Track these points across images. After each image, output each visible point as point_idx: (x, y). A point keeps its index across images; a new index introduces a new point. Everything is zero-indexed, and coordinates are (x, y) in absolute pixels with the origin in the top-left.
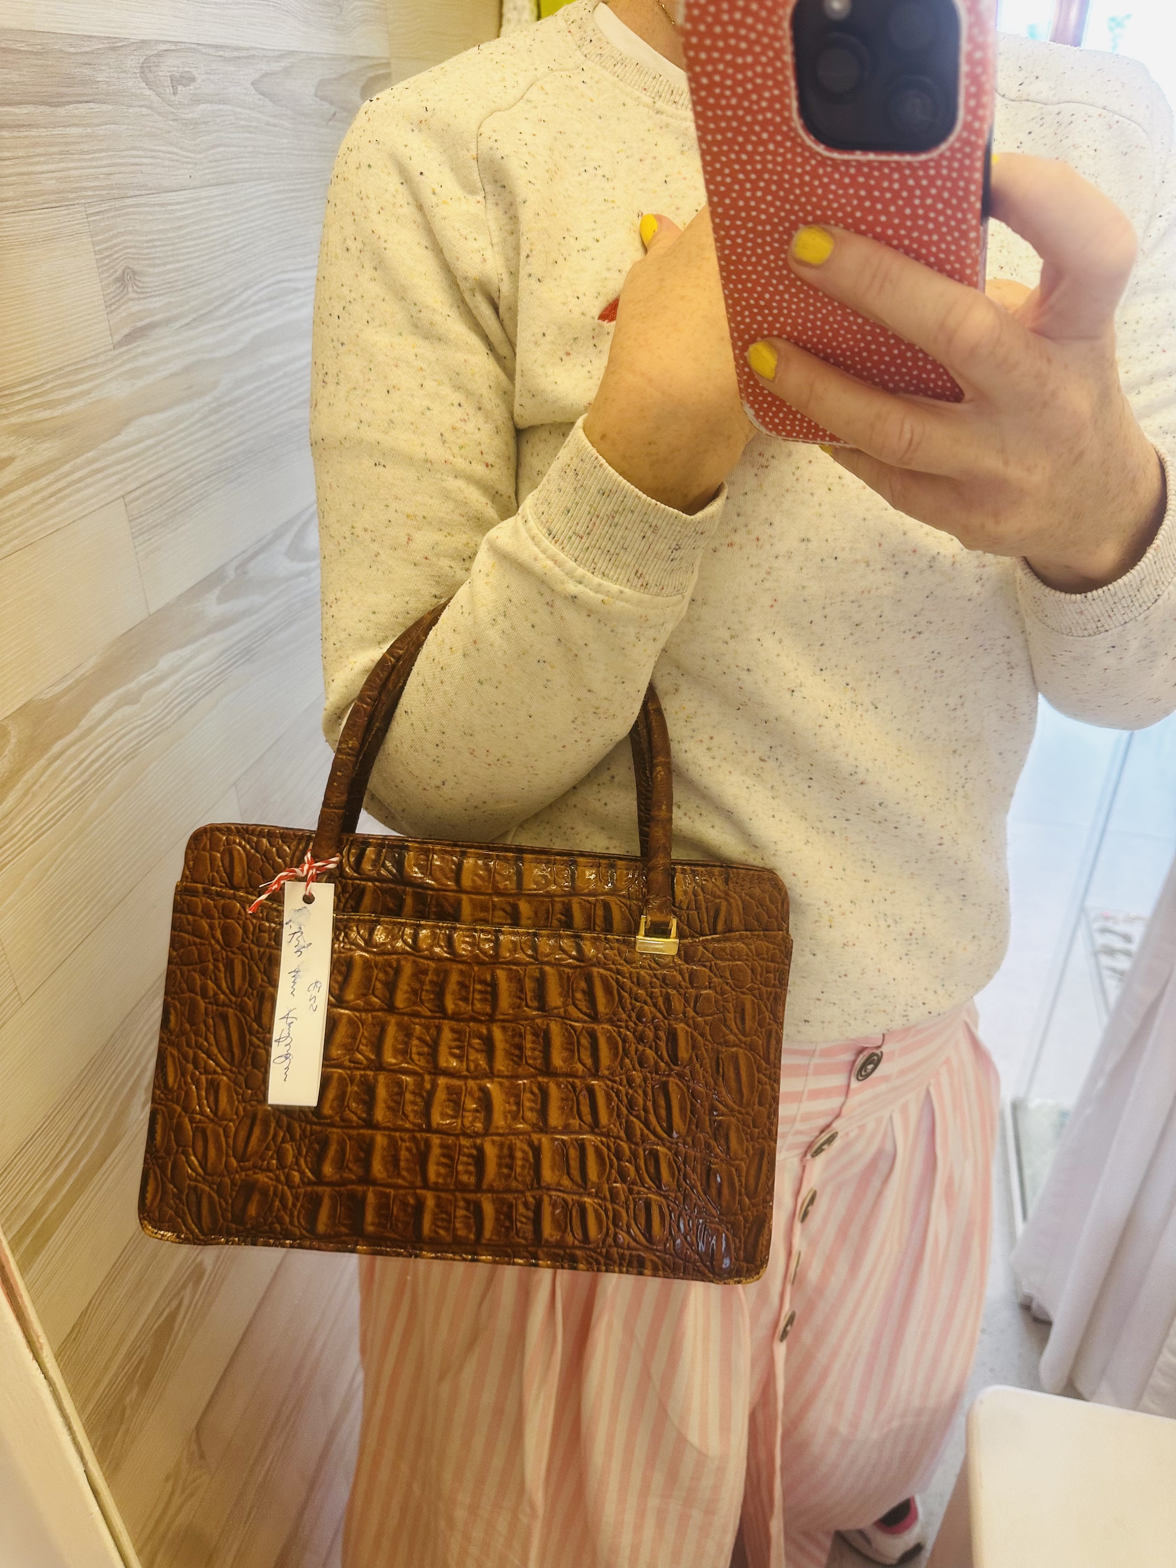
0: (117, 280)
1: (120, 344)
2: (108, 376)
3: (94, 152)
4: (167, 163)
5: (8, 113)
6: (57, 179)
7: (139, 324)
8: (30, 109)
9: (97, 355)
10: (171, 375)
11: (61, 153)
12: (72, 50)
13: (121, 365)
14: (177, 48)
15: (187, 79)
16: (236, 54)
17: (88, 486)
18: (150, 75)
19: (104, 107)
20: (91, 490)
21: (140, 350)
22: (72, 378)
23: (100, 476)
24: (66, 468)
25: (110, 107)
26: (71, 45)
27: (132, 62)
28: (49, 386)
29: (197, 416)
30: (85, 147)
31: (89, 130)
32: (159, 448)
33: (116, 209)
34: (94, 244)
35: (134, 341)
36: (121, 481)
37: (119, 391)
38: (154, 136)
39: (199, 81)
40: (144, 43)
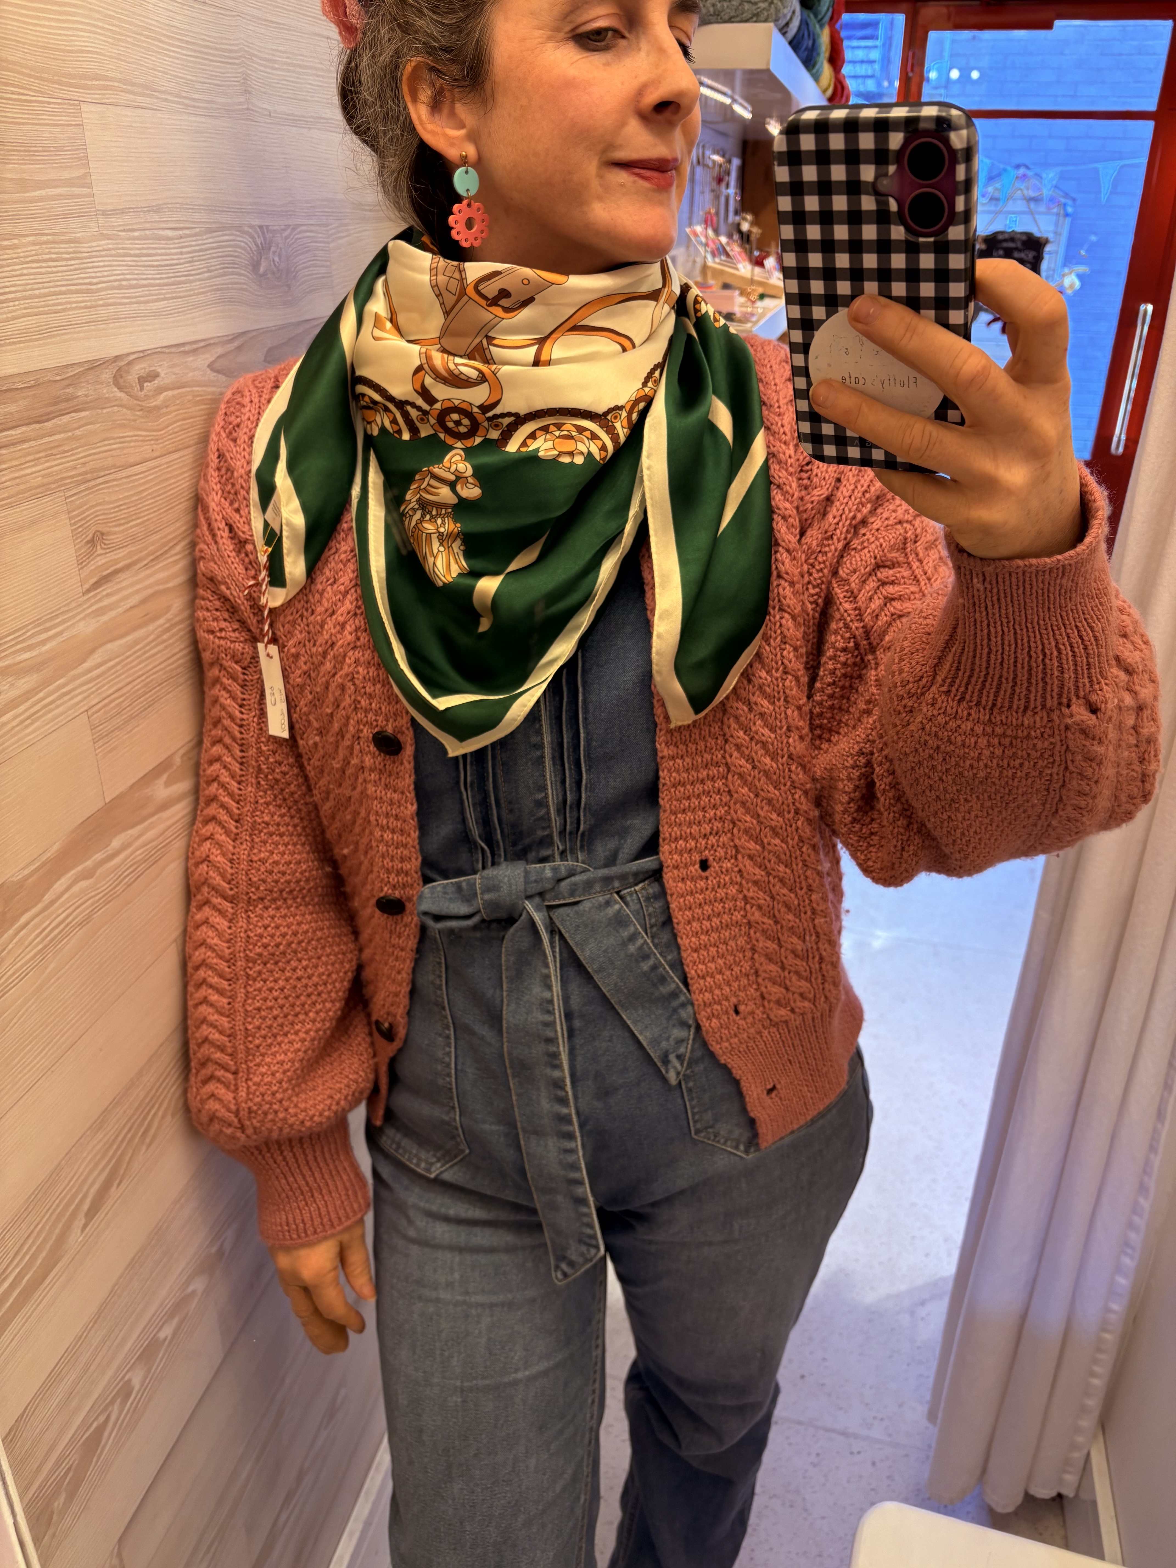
0: (88, 542)
1: (89, 591)
2: (78, 618)
3: (72, 450)
4: (133, 444)
5: (6, 437)
6: (43, 476)
7: (105, 573)
8: (24, 428)
9: (69, 604)
10: (131, 608)
11: (46, 456)
12: (58, 378)
13: (89, 607)
14: (144, 355)
15: (153, 376)
16: (195, 346)
17: (58, 707)
18: (121, 381)
19: (83, 414)
20: (61, 709)
21: (104, 593)
22: (48, 625)
23: (68, 697)
24: (41, 694)
25: (87, 413)
26: (58, 375)
27: (107, 375)
28: (29, 634)
29: (152, 637)
30: (66, 448)
31: (70, 434)
32: (119, 667)
33: (88, 489)
34: (70, 519)
35: (100, 586)
36: (85, 698)
37: (86, 628)
38: (123, 426)
39: (162, 375)
40: (117, 358)
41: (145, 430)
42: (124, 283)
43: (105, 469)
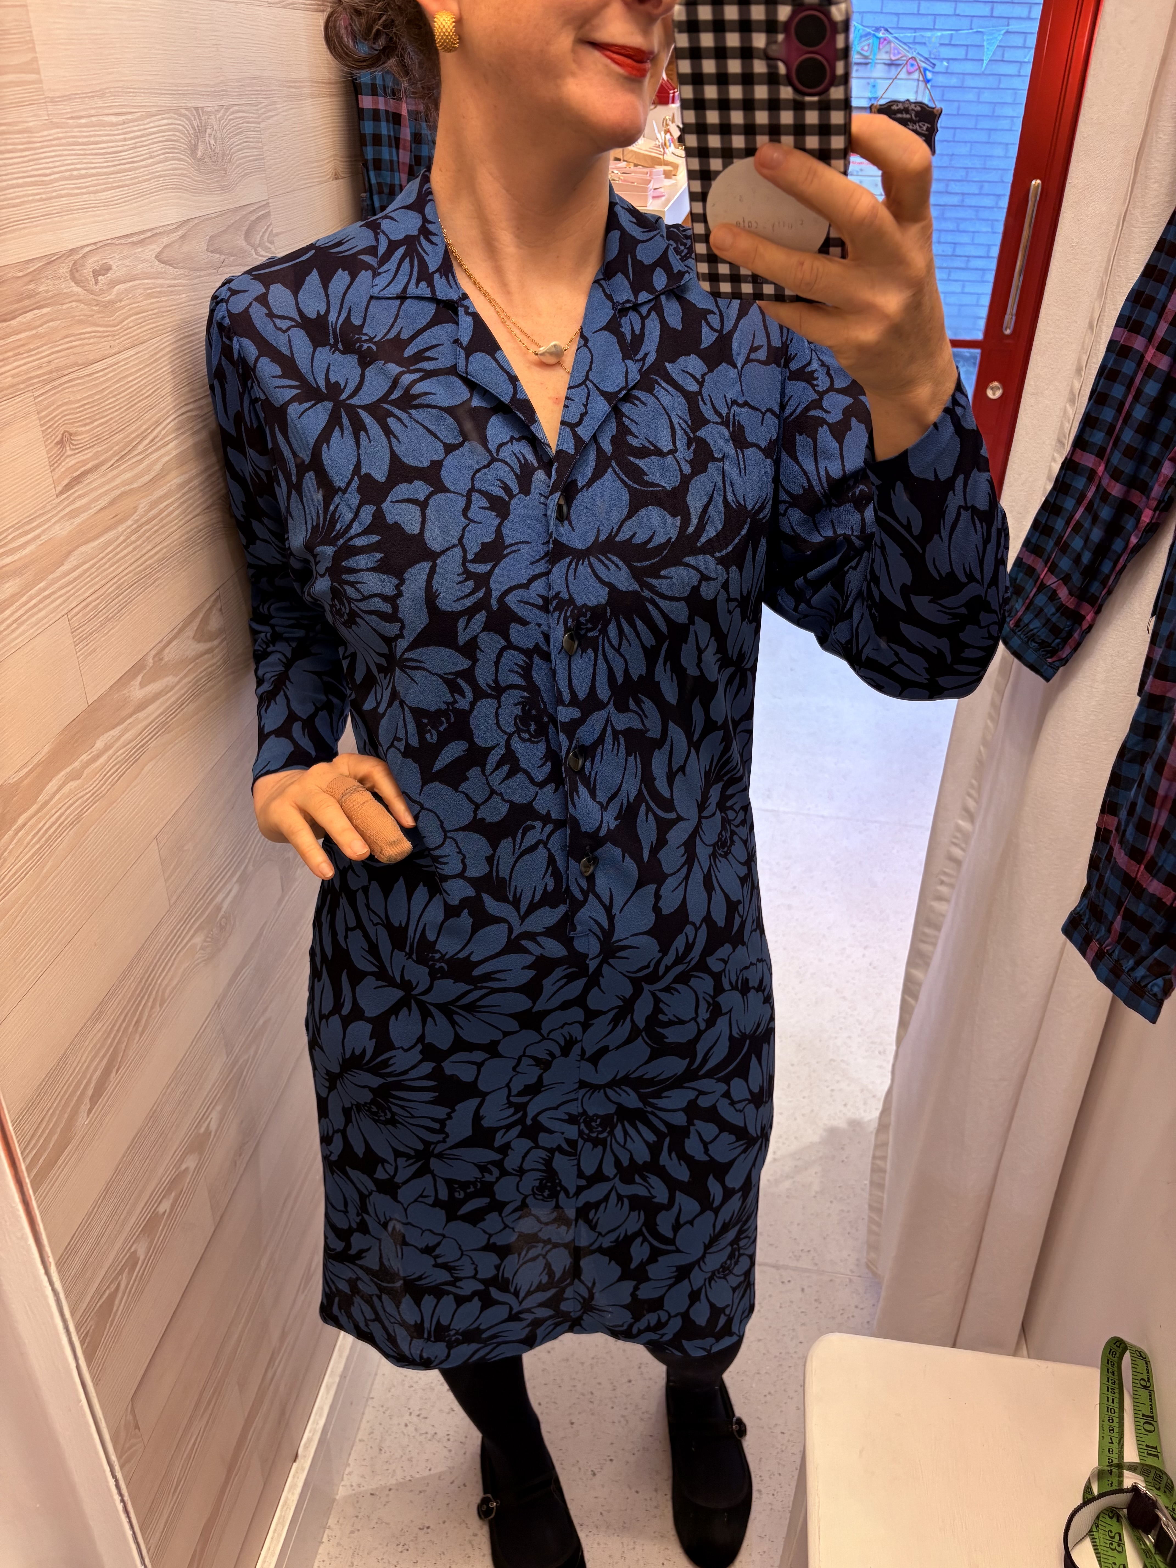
0: (57, 443)
1: (62, 492)
2: (53, 521)
3: (38, 348)
4: (92, 341)
6: (13, 376)
7: (75, 474)
9: (44, 506)
10: (101, 509)
11: (15, 355)
12: (20, 274)
13: (63, 510)
14: (97, 247)
15: (107, 269)
16: (142, 237)
17: (40, 610)
18: (77, 275)
19: (45, 310)
20: (43, 613)
21: (76, 495)
22: (27, 528)
23: (49, 601)
24: (24, 598)
25: (49, 309)
26: (20, 271)
27: (64, 269)
29: (122, 539)
30: (31, 346)
31: (34, 332)
32: (93, 570)
33: (55, 388)
34: (40, 419)
35: (72, 488)
36: (64, 601)
37: (62, 530)
38: (81, 322)
39: (114, 267)
40: (73, 251)
41: (101, 326)
42: (75, 173)
43: (67, 367)
